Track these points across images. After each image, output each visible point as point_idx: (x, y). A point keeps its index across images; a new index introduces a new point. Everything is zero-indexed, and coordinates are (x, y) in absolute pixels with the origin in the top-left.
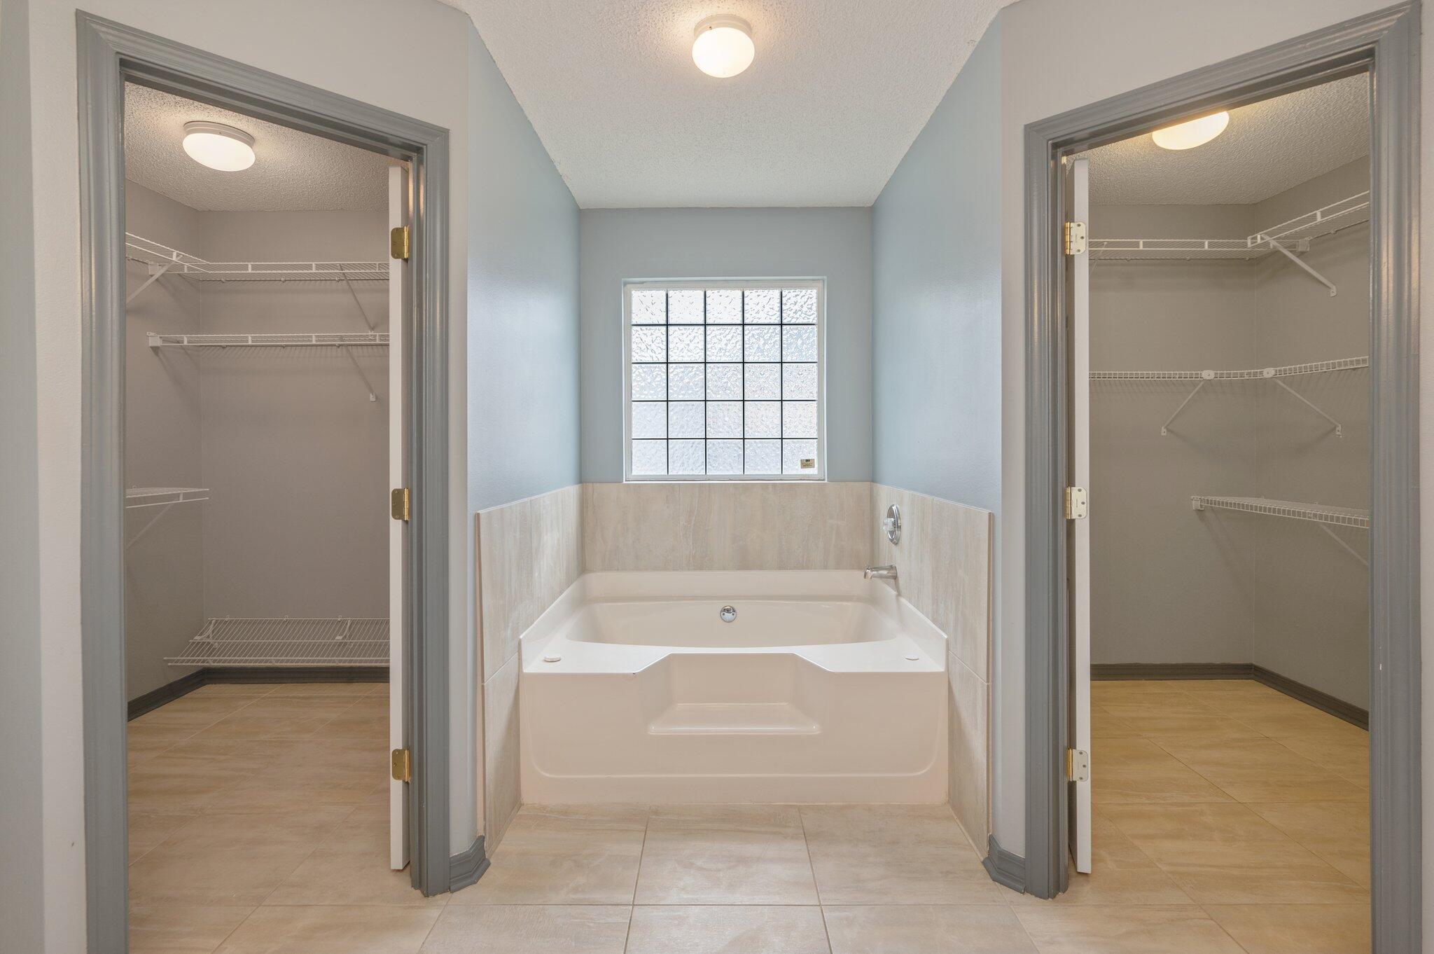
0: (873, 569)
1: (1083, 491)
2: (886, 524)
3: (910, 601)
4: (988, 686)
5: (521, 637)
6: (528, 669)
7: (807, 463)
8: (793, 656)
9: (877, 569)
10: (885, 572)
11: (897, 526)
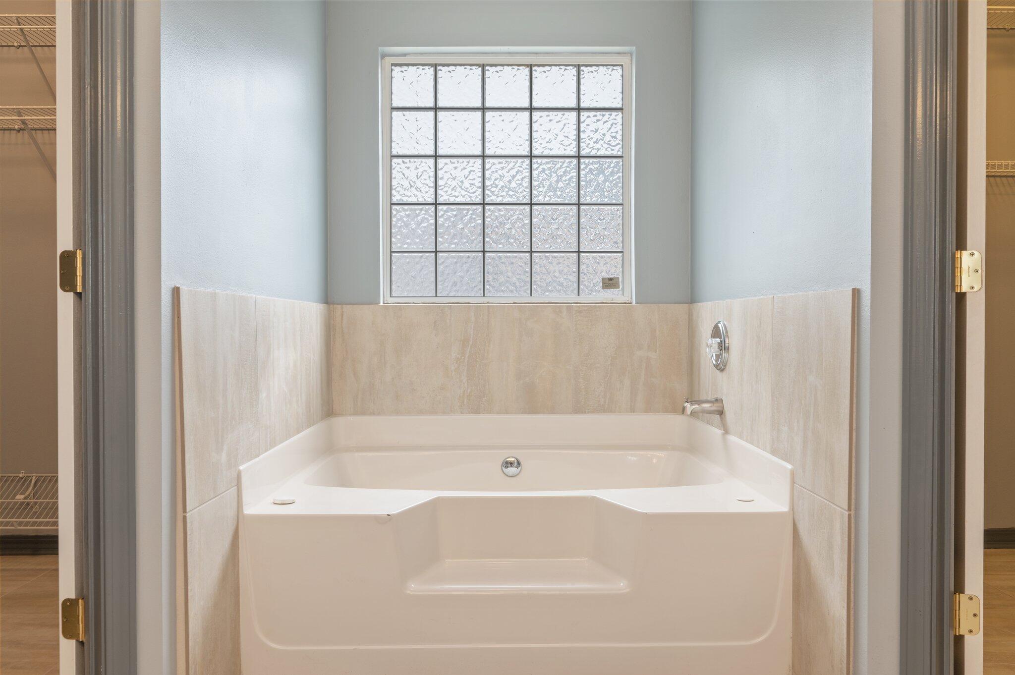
0: (692, 402)
1: (976, 253)
2: (708, 348)
3: (741, 437)
4: (850, 515)
5: (241, 468)
6: (249, 510)
7: (610, 283)
8: (593, 498)
9: (699, 402)
10: (706, 406)
11: (723, 347)
